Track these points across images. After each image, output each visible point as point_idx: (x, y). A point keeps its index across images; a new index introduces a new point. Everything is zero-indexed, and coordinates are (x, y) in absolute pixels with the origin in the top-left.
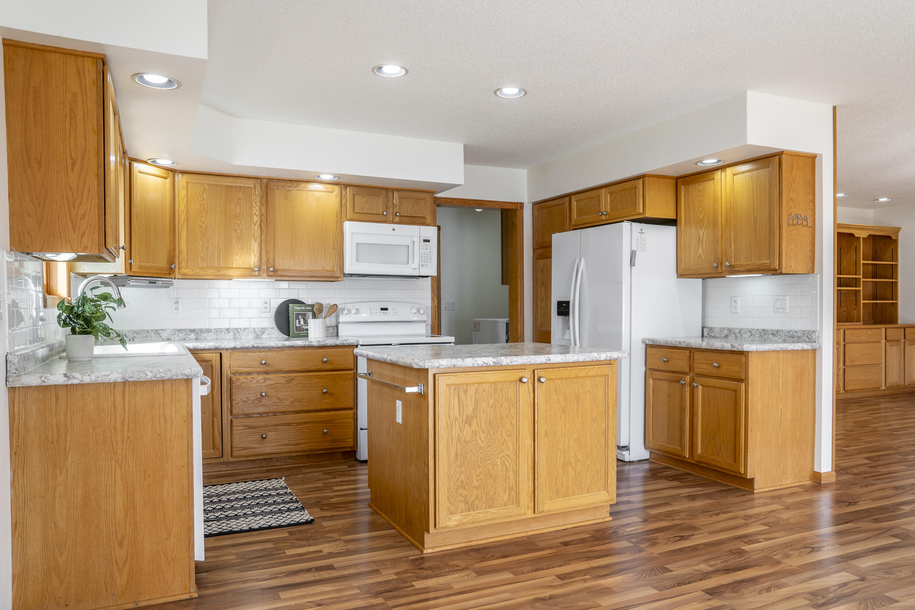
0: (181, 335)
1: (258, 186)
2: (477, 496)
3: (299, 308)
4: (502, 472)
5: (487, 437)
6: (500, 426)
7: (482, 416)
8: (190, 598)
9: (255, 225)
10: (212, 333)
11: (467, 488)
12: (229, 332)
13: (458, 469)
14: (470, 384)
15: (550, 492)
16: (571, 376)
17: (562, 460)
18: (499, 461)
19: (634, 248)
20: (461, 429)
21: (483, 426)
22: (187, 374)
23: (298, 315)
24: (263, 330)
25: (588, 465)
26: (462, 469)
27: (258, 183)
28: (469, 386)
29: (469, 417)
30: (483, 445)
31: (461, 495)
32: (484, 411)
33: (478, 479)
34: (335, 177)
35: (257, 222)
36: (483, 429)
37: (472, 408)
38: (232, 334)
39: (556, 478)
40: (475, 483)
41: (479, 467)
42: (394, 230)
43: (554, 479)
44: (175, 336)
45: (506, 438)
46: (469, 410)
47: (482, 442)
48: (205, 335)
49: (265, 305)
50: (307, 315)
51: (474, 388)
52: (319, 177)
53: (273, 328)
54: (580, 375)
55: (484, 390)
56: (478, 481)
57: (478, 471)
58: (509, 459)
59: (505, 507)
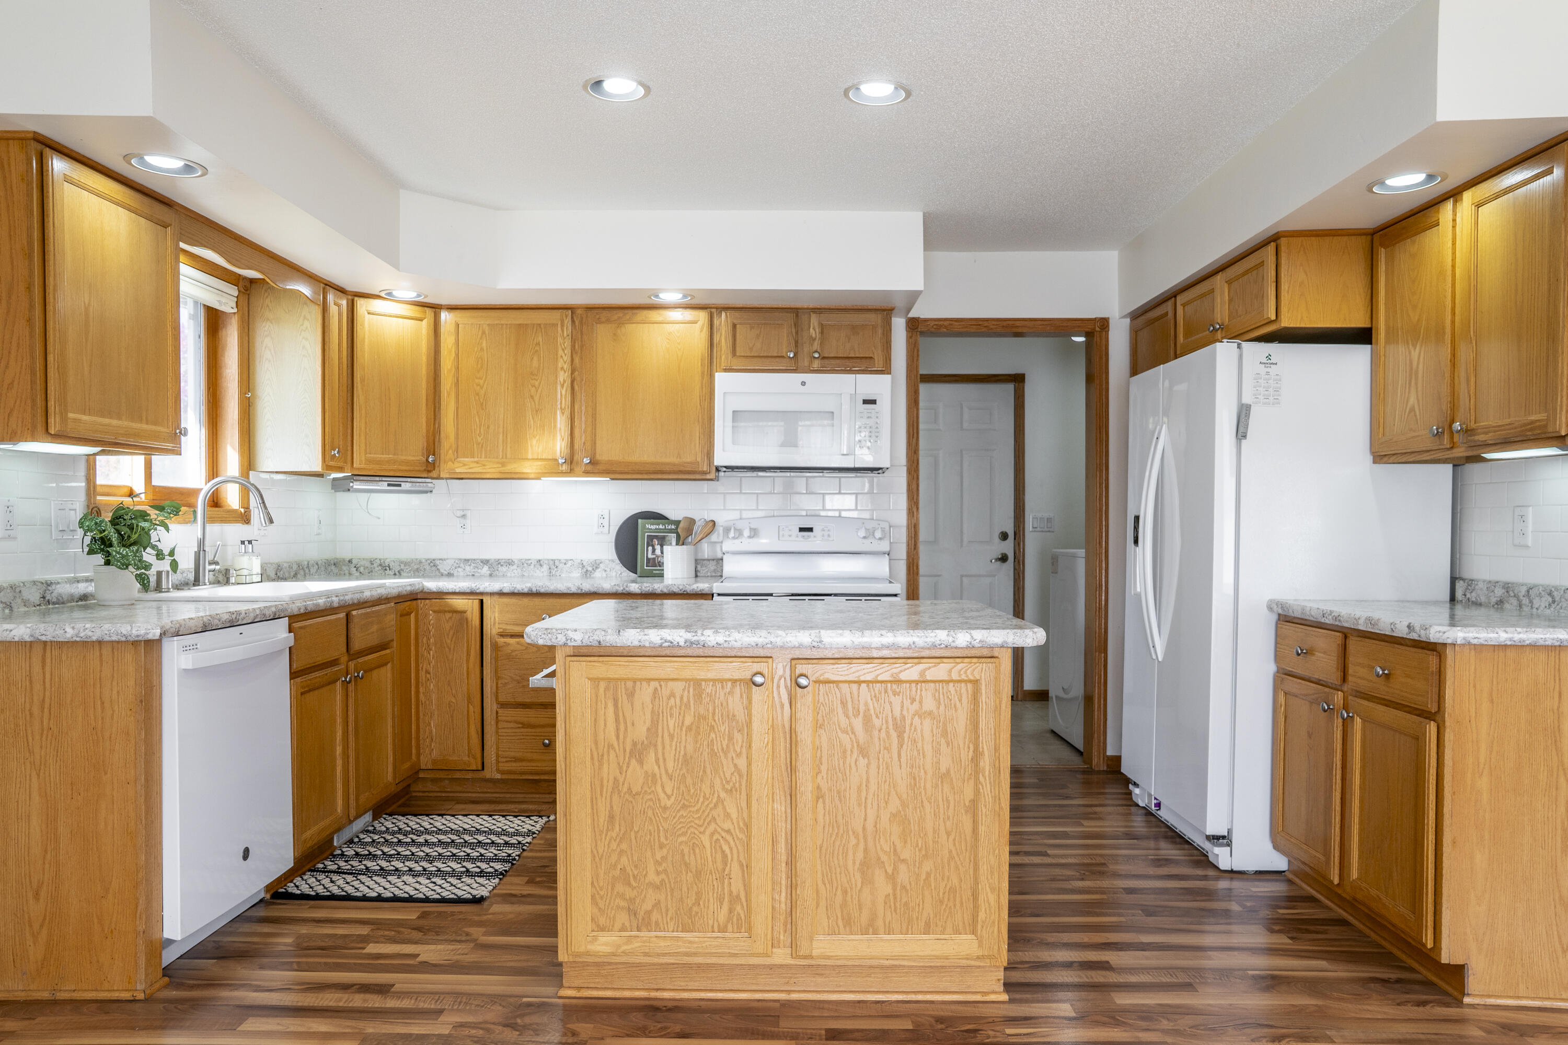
0: (468, 568)
1: (568, 321)
2: (657, 904)
3: (653, 527)
4: (714, 862)
5: (679, 788)
6: (708, 771)
7: (667, 747)
8: (132, 998)
9: (562, 386)
10: (515, 567)
11: (634, 884)
12: (541, 565)
13: (614, 845)
14: (641, 680)
15: (828, 918)
16: (880, 678)
17: (860, 855)
18: (706, 840)
19: (1246, 400)
20: (620, 768)
21: (670, 765)
22: (124, 632)
23: (651, 538)
24: (596, 565)
25: (928, 875)
26: (624, 846)
27: (566, 317)
28: (638, 683)
29: (639, 746)
30: (669, 803)
31: (622, 896)
32: (671, 737)
33: (660, 869)
34: (685, 296)
35: (564, 381)
36: (670, 772)
37: (645, 729)
38: (545, 567)
39: (845, 892)
40: (652, 877)
41: (661, 846)
42: (803, 384)
43: (839, 892)
44: (460, 570)
45: (723, 795)
46: (640, 731)
47: (669, 797)
48: (504, 569)
49: (601, 521)
50: (667, 539)
51: (650, 690)
52: (657, 296)
53: (613, 561)
54: (903, 676)
55: (672, 695)
56: (658, 873)
57: (658, 856)
58: (729, 838)
59: (720, 935)
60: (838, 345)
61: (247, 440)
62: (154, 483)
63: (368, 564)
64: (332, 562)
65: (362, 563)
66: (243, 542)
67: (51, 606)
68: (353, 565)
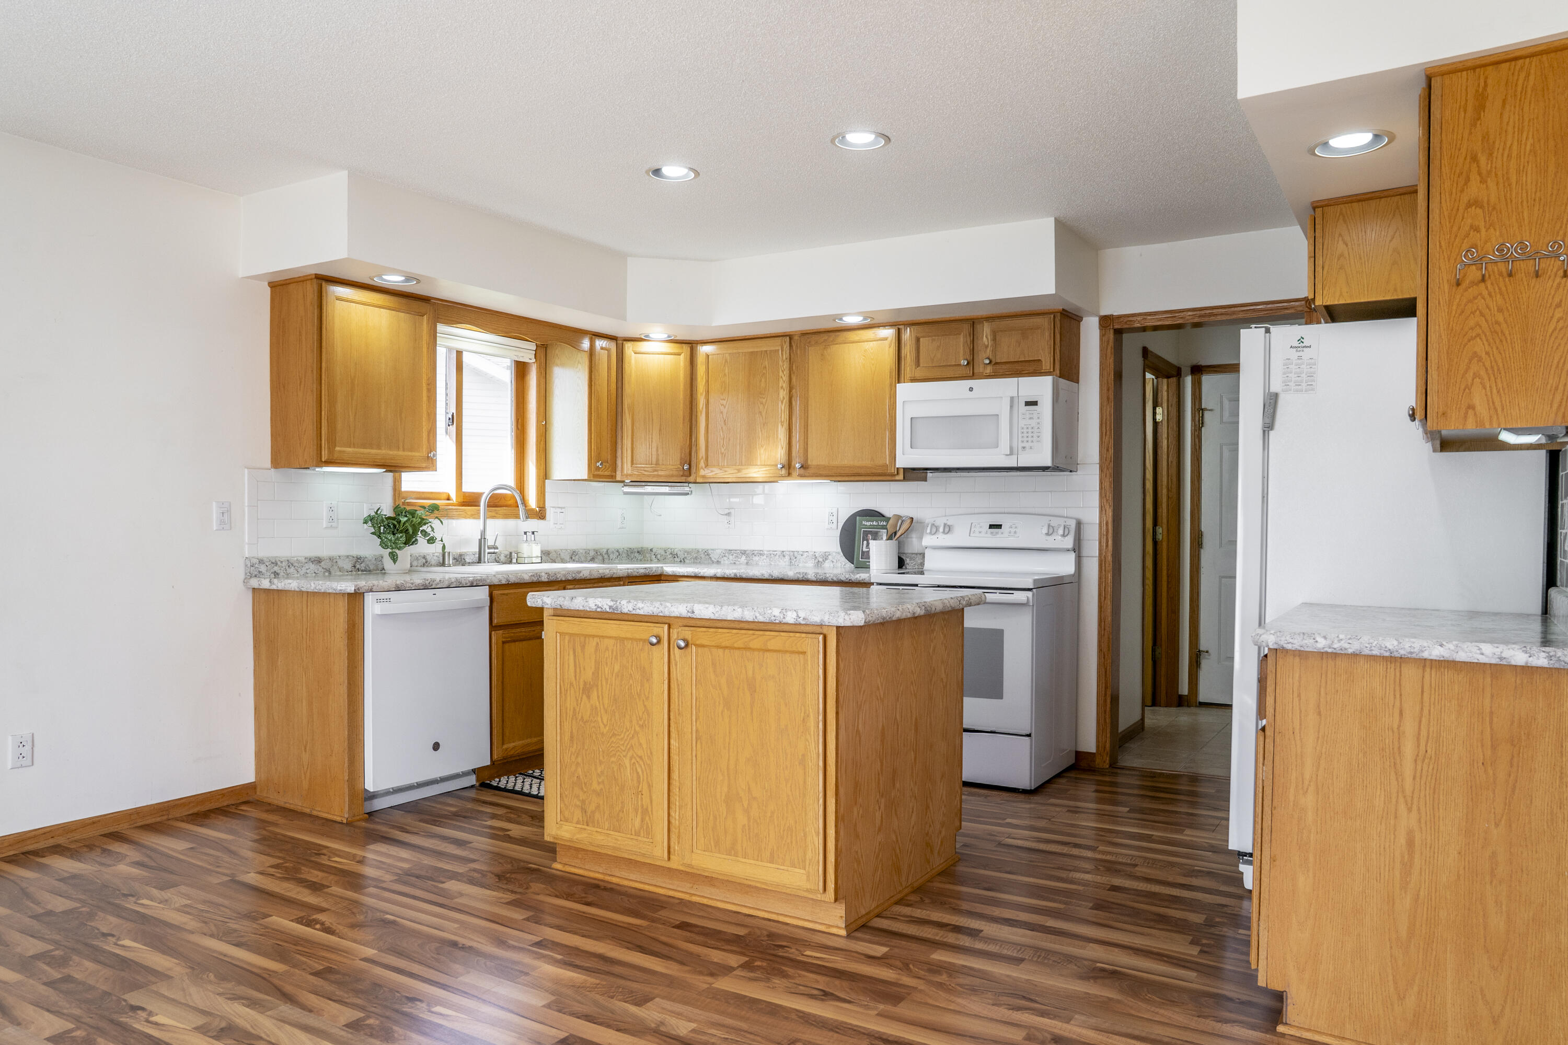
0: (731, 557)
1: (786, 346)
2: (598, 807)
3: (868, 524)
4: (632, 780)
5: (611, 720)
6: (629, 709)
7: (604, 688)
8: (341, 821)
9: (782, 402)
10: (765, 557)
11: (585, 790)
12: (784, 556)
13: (573, 758)
14: (590, 636)
15: (704, 837)
16: (736, 645)
17: (725, 789)
18: (627, 762)
19: (1274, 389)
20: (577, 700)
21: (606, 701)
23: (866, 533)
24: (826, 557)
25: (773, 813)
26: (580, 760)
27: (785, 342)
28: (587, 639)
29: (588, 686)
30: (605, 731)
31: (578, 797)
32: (607, 680)
33: (600, 780)
34: (865, 319)
35: (784, 398)
36: (606, 707)
37: (591, 673)
38: (787, 558)
39: (715, 818)
40: (595, 786)
41: (601, 763)
42: (971, 389)
43: (711, 817)
44: (725, 558)
45: (637, 729)
46: (588, 675)
47: (605, 726)
48: (756, 558)
49: (831, 518)
50: (880, 534)
51: (594, 644)
52: (841, 319)
53: (839, 553)
54: (752, 645)
55: (607, 649)
56: (599, 783)
57: (599, 770)
58: (641, 763)
59: (636, 837)
60: (1009, 350)
61: (543, 457)
62: (463, 490)
63: (663, 553)
64: (636, 550)
65: (659, 552)
66: (525, 533)
67: (360, 572)
68: (653, 553)
